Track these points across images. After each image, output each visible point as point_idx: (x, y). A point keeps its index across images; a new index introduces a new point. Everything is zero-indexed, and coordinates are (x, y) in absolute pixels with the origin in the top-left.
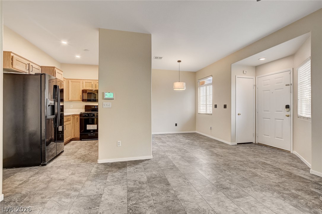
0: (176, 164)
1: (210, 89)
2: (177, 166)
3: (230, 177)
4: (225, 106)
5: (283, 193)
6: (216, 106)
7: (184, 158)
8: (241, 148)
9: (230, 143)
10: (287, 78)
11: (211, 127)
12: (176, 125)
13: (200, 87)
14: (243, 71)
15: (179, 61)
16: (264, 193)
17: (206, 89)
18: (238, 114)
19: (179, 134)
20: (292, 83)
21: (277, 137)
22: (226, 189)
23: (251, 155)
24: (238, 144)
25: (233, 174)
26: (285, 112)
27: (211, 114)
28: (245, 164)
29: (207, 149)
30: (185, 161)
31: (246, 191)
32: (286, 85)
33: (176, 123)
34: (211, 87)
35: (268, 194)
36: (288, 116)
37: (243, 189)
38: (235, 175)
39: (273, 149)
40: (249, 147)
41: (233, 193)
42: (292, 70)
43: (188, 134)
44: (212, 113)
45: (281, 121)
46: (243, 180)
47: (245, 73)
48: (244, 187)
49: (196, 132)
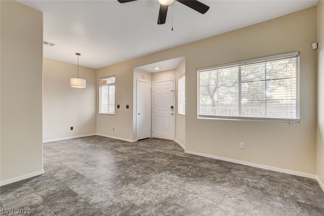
0: (79, 172)
1: (112, 89)
2: (82, 173)
3: (136, 169)
4: (127, 107)
5: (172, 170)
6: (118, 107)
7: (88, 163)
8: (141, 144)
9: (132, 141)
10: (171, 86)
11: (113, 128)
12: (72, 128)
13: (101, 85)
14: (143, 76)
15: (78, 54)
16: (161, 174)
17: (109, 88)
18: (139, 114)
19: (76, 139)
20: (174, 90)
21: (166, 131)
22: (134, 180)
23: (149, 148)
24: (138, 140)
25: (138, 166)
26: (170, 111)
27: (114, 115)
28: (146, 156)
29: (111, 150)
30: (90, 166)
31: (149, 176)
32: (171, 91)
33: (71, 126)
34: (114, 87)
35: (164, 174)
36: (172, 114)
37: (147, 176)
38: (140, 167)
39: (163, 140)
40: (147, 141)
41: (140, 181)
42: (175, 80)
43: (87, 138)
44: (114, 113)
45: (168, 118)
46: (146, 169)
47: (144, 77)
48: (148, 174)
49: (97, 134)
